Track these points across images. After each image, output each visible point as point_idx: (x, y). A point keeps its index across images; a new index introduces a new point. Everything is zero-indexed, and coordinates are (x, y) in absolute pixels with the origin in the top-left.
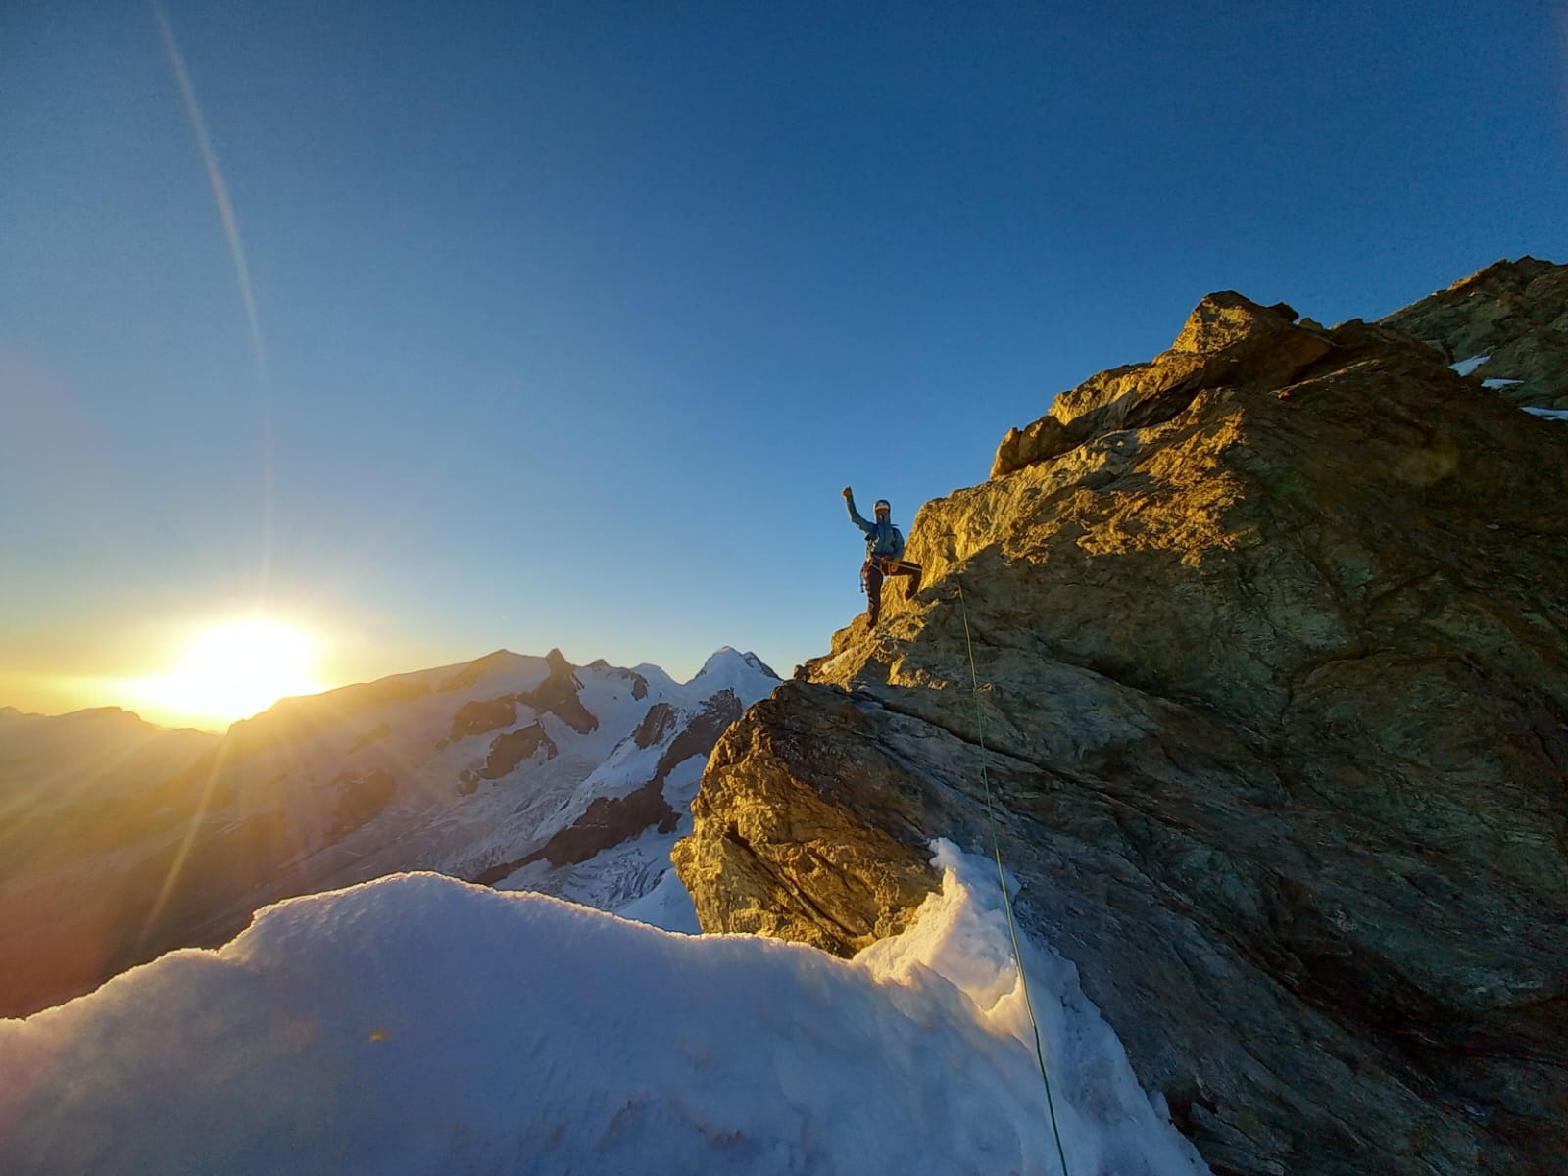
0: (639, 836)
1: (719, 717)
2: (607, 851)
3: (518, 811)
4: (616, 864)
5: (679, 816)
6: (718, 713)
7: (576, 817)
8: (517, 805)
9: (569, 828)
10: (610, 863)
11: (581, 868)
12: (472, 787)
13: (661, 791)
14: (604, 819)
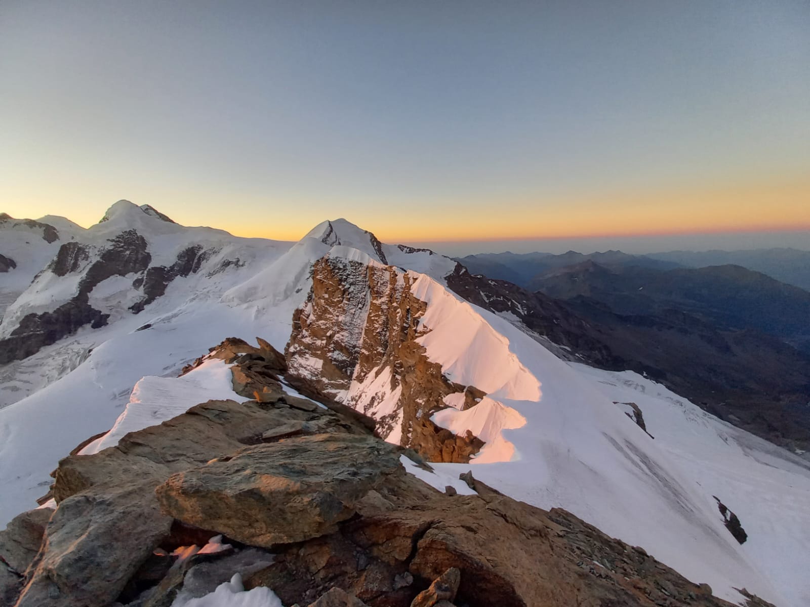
1: (127, 250)
4: (58, 353)
5: (108, 316)
6: (126, 247)
7: (12, 329)
9: (6, 339)
10: (54, 354)
11: (27, 362)
13: (87, 303)
14: (38, 327)
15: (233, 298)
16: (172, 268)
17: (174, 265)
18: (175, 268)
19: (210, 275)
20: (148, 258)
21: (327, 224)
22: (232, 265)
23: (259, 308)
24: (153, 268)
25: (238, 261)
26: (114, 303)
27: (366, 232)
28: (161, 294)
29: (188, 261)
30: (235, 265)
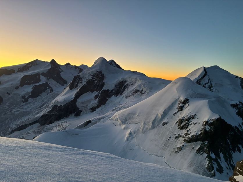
0: (68, 117)
1: (96, 80)
2: (58, 121)
3: (39, 108)
4: (59, 125)
5: (81, 111)
6: (96, 79)
8: (39, 106)
9: (46, 114)
10: (57, 125)
11: (48, 126)
12: (26, 101)
13: (76, 103)
14: (57, 112)
15: (118, 118)
16: (112, 91)
17: (113, 89)
18: (113, 91)
19: (127, 97)
20: (103, 85)
21: (203, 69)
22: (139, 93)
23: (132, 131)
24: (104, 90)
25: (142, 90)
26: (85, 105)
27: (237, 77)
28: (104, 104)
29: (119, 88)
30: (140, 93)
